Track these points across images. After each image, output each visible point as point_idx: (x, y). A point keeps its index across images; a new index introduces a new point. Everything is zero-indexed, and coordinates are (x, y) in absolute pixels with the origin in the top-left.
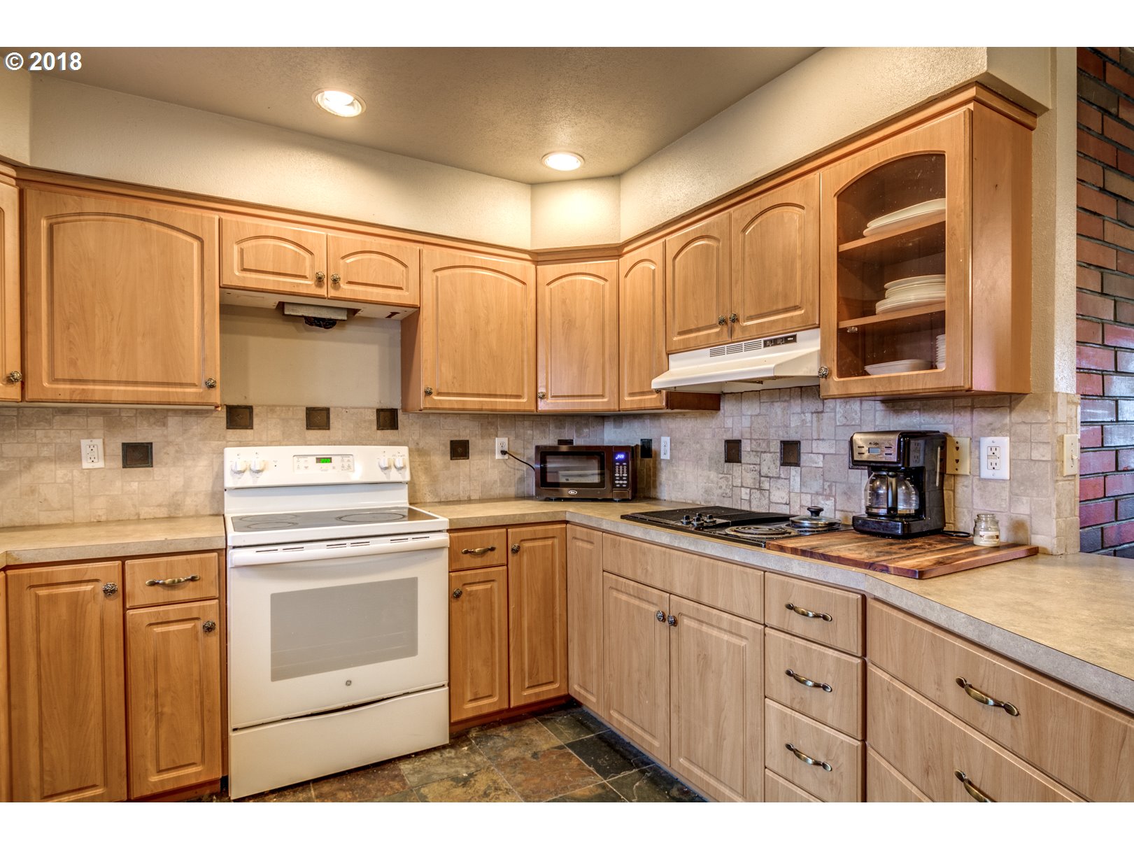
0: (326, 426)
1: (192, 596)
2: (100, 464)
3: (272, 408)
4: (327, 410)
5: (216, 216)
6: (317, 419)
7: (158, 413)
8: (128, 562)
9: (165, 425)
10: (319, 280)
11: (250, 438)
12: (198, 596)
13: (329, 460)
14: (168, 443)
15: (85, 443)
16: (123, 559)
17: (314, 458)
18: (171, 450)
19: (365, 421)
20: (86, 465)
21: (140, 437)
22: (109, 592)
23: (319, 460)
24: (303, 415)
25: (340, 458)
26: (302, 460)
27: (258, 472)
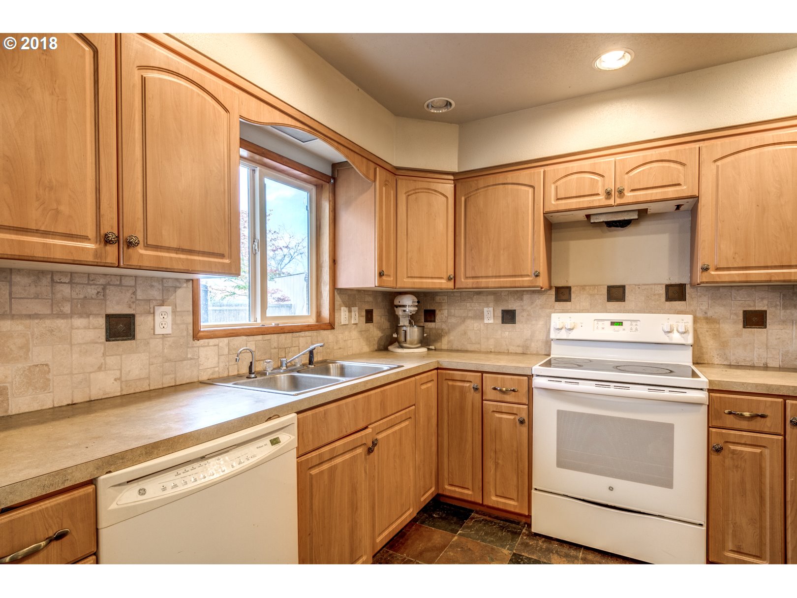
0: (622, 298)
1: (513, 400)
2: (491, 321)
3: (583, 287)
4: (623, 287)
5: (542, 170)
6: (616, 294)
7: (518, 293)
8: (484, 375)
9: (522, 299)
10: (608, 194)
11: (569, 308)
12: (517, 401)
13: (620, 323)
14: (523, 310)
15: (486, 309)
16: (482, 372)
17: (609, 322)
18: (525, 314)
19: (655, 295)
20: (486, 321)
21: (510, 307)
22: (476, 389)
23: (613, 324)
24: (605, 291)
25: (629, 322)
26: (600, 323)
27: (570, 329)
